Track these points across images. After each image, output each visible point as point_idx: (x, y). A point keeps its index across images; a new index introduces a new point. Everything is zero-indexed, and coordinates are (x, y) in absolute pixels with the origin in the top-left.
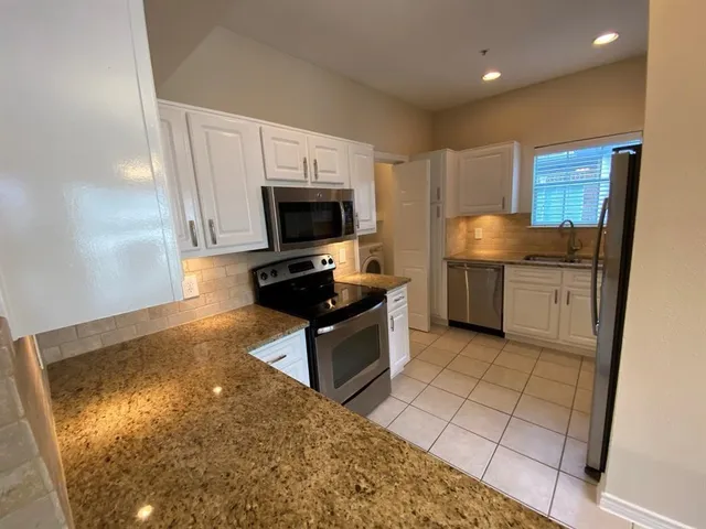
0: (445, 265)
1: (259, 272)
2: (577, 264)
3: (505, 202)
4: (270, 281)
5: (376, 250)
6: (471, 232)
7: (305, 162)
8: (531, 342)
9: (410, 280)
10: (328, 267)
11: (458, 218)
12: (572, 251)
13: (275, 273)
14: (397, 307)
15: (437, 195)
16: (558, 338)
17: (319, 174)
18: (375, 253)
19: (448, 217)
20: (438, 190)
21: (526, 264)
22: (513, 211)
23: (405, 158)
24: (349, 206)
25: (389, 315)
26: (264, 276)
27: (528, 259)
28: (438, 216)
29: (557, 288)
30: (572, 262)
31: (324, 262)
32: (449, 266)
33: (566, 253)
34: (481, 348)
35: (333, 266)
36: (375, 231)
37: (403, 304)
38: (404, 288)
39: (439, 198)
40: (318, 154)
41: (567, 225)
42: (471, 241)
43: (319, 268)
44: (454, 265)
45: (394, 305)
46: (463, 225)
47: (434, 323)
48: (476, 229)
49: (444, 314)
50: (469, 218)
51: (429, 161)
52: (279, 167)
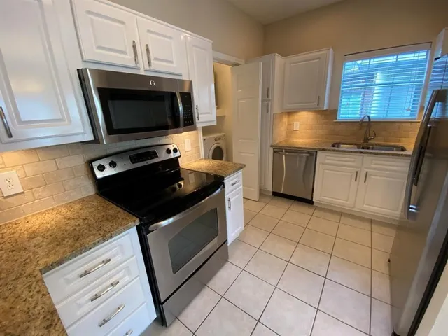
0: (271, 150)
1: (95, 165)
2: (371, 151)
3: (319, 100)
4: (109, 172)
5: (219, 139)
6: (290, 124)
7: (134, 47)
8: (334, 209)
9: (245, 166)
10: (172, 155)
11: (282, 114)
12: (366, 140)
13: (113, 164)
14: (234, 190)
15: (267, 94)
16: (354, 207)
17: (152, 61)
18: (218, 141)
19: (274, 112)
20: (268, 89)
21: (334, 150)
22: (325, 109)
23: (241, 62)
24: (188, 98)
25: (227, 197)
26: (101, 168)
27: (333, 146)
28: (267, 111)
29: (357, 169)
30: (368, 148)
31: (169, 151)
32: (275, 152)
33: (362, 141)
34: (297, 214)
35: (177, 154)
36: (215, 123)
37: (239, 186)
38: (240, 173)
39: (268, 96)
40: (151, 40)
41: (366, 119)
42: (291, 132)
43: (163, 156)
44: (278, 151)
45: (231, 188)
46: (285, 119)
47: (262, 193)
48: (295, 123)
49: (269, 188)
50: (290, 113)
51: (261, 63)
52: (99, 48)
